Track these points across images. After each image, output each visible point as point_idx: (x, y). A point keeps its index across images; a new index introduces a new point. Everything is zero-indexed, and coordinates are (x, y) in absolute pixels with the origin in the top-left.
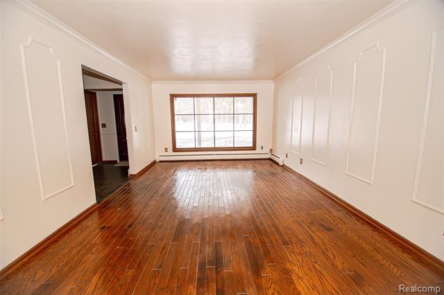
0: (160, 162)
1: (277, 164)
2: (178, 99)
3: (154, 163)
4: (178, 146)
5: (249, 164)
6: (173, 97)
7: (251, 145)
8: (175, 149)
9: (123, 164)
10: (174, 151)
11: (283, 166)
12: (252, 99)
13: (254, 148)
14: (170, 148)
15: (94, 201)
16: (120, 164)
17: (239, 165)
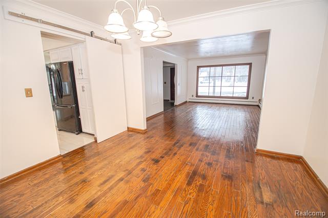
0: (189, 102)
2: (201, 68)
3: (186, 102)
4: (199, 94)
6: (198, 67)
7: (245, 96)
8: (197, 96)
9: (172, 101)
10: (196, 97)
12: (248, 66)
13: (247, 98)
14: (195, 95)
15: (163, 110)
16: (170, 101)
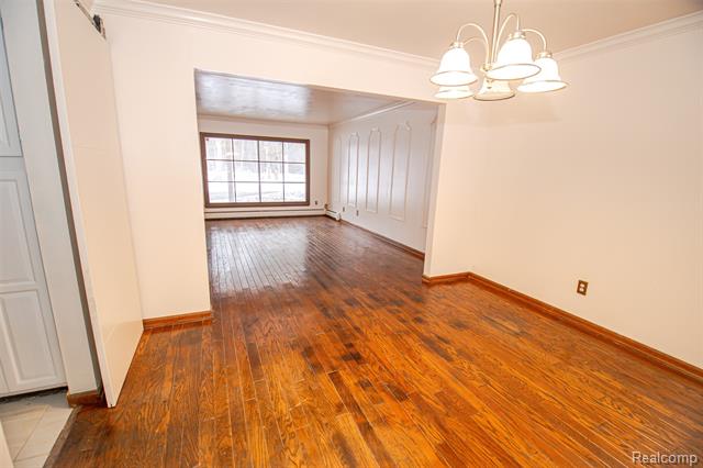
1: (334, 219)
5: (306, 221)
6: (203, 136)
7: (304, 200)
8: (208, 205)
10: (206, 207)
11: (340, 221)
12: (304, 145)
13: (307, 203)
17: (295, 222)
